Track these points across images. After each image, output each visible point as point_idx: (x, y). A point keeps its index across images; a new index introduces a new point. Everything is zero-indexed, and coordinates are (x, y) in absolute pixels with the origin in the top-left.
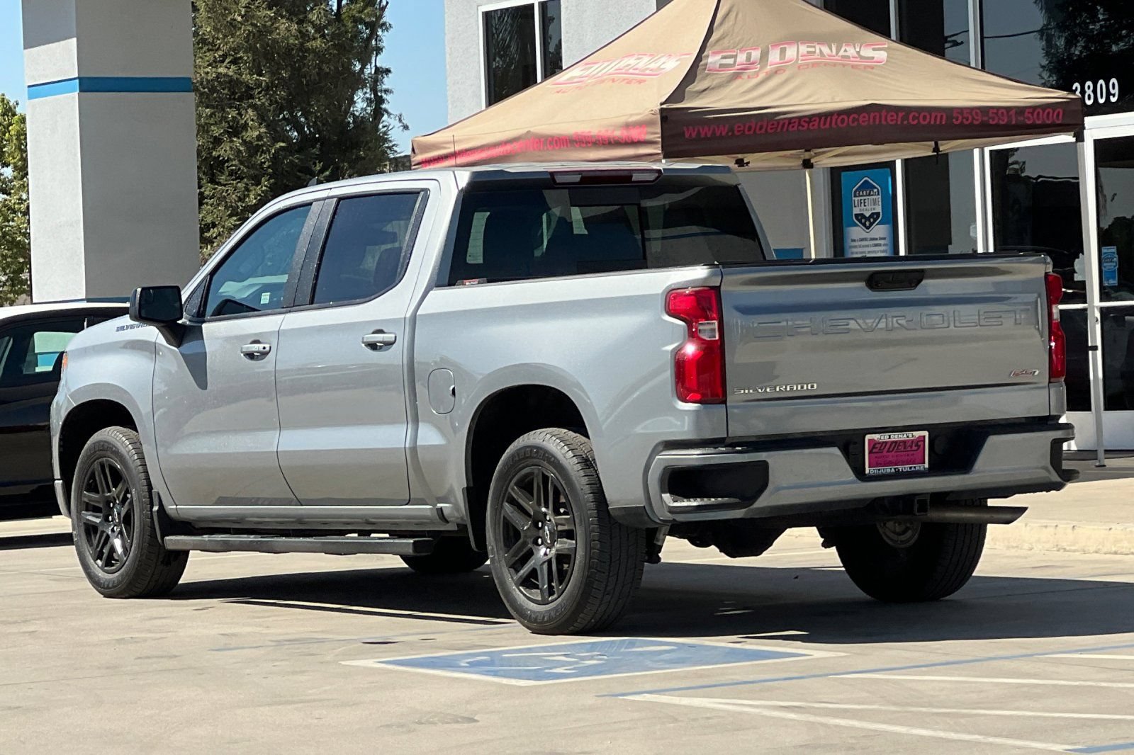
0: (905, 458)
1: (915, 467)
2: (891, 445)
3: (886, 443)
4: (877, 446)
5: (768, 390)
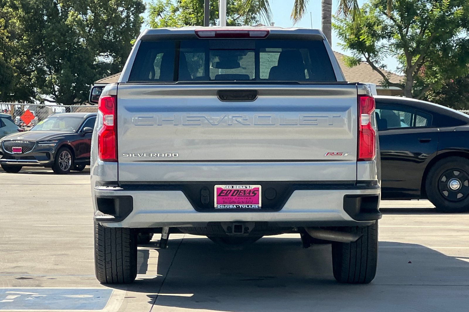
0: (244, 200)
1: (251, 206)
2: (234, 192)
3: (231, 190)
4: (223, 192)
5: (145, 155)
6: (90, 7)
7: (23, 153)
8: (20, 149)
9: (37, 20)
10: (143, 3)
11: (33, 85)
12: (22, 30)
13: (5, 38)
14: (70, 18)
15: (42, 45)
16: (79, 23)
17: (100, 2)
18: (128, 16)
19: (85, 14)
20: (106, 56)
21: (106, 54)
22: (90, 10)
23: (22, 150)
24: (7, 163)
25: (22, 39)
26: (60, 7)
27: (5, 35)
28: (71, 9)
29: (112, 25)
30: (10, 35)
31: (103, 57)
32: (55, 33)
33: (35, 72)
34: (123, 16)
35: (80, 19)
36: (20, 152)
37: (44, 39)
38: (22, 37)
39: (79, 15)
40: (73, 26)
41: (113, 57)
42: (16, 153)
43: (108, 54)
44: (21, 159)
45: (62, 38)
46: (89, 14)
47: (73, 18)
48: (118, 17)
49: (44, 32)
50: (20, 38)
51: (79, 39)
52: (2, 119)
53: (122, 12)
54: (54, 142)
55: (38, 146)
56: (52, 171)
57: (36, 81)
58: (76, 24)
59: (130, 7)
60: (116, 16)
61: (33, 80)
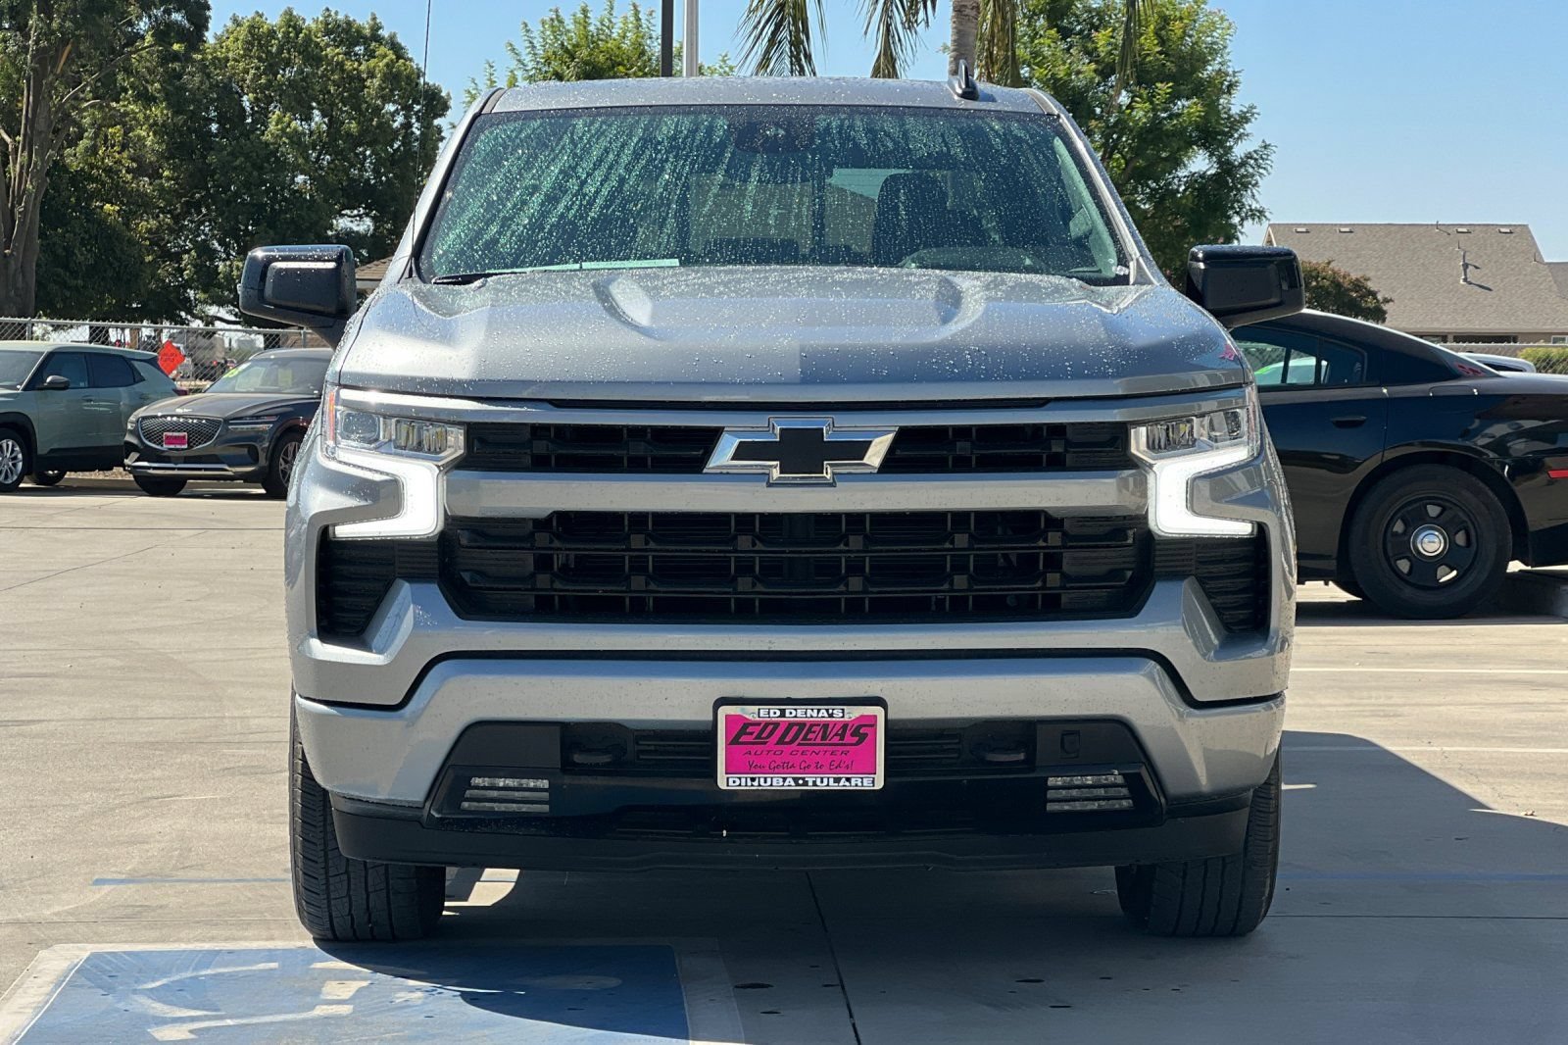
6: (318, 103)
7: (190, 447)
8: (184, 437)
9: (195, 131)
10: (443, 94)
11: (187, 285)
12: (161, 155)
13: (124, 172)
14: (272, 127)
15: (208, 190)
16: (295, 139)
17: (343, 91)
18: (407, 125)
19: (308, 118)
20: (355, 216)
21: (356, 212)
22: (318, 109)
23: (189, 439)
24: (151, 471)
25: (160, 177)
26: (248, 104)
27: (123, 165)
28: (275, 107)
29: (370, 144)
30: (135, 165)
31: (349, 219)
32: (238, 163)
33: (193, 253)
34: (396, 125)
35: (295, 130)
36: (184, 444)
37: (212, 176)
38: (161, 170)
39: (294, 122)
40: (280, 146)
41: (374, 218)
42: (172, 446)
43: (362, 211)
44: (185, 463)
45: (255, 173)
46: (317, 119)
47: (279, 127)
48: (384, 126)
49: (212, 158)
50: (155, 175)
51: (294, 176)
52: (136, 364)
53: (393, 114)
54: (266, 419)
55: (228, 430)
56: (263, 491)
57: (195, 273)
58: (287, 141)
59: (412, 104)
60: (380, 125)
61: (188, 272)
